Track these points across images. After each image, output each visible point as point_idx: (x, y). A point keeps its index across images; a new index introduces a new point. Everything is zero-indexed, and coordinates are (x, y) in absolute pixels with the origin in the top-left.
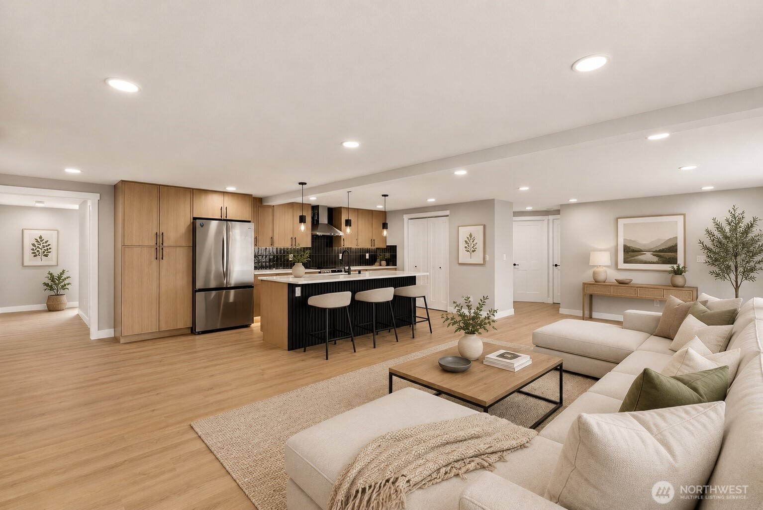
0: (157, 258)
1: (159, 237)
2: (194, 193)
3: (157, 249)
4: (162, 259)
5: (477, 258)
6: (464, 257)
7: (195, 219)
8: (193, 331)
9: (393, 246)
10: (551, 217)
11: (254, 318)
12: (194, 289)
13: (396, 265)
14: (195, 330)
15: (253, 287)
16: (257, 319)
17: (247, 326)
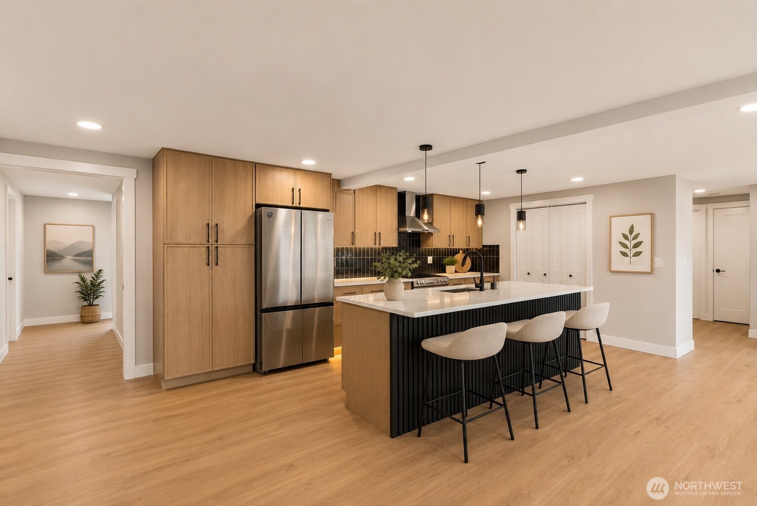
0: (208, 264)
1: (212, 231)
2: (257, 168)
3: (208, 247)
4: (217, 264)
5: (642, 264)
6: (620, 263)
7: (258, 206)
8: (257, 369)
9: (493, 246)
10: (711, 206)
11: (335, 348)
12: (259, 308)
13: (498, 272)
14: (261, 369)
15: (332, 304)
16: (338, 349)
17: (325, 361)
